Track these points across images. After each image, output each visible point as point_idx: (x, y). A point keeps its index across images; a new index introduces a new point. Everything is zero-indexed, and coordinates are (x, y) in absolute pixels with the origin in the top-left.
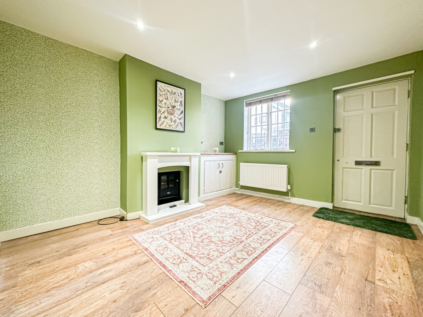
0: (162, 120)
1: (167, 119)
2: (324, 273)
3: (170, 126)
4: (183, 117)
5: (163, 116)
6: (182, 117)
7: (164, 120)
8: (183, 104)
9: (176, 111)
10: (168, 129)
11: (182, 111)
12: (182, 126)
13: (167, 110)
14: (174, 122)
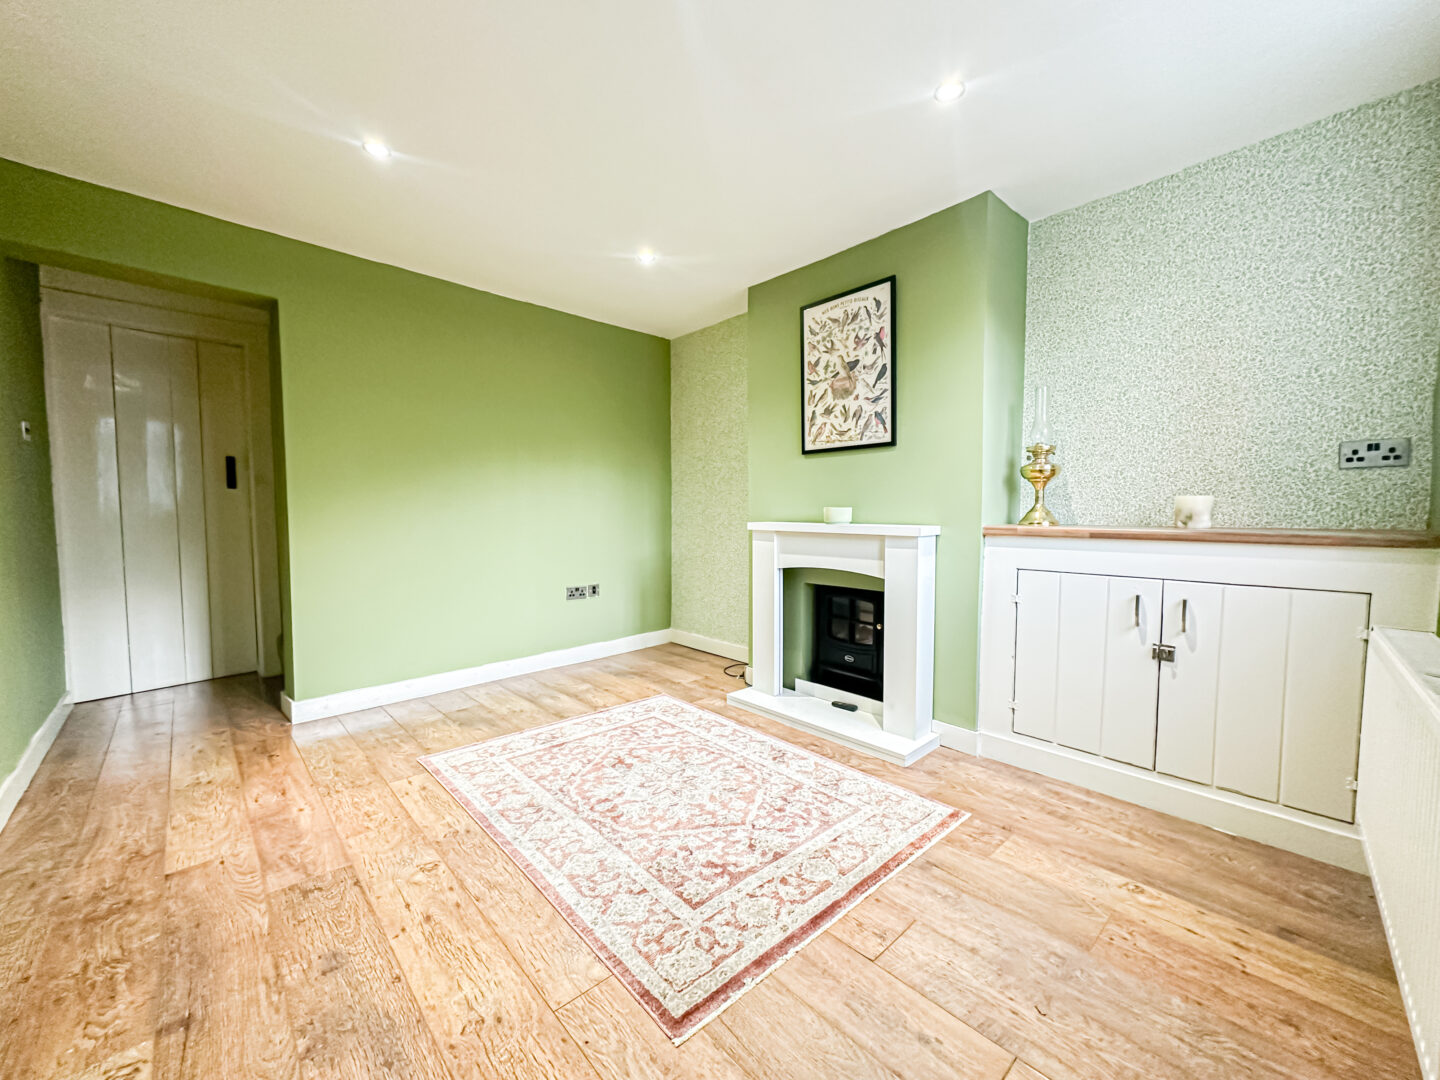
0: (819, 420)
1: (832, 415)
2: (321, 927)
3: (842, 433)
4: (888, 386)
5: (820, 410)
6: (885, 390)
7: (825, 420)
8: (887, 340)
9: (860, 378)
10: (838, 445)
11: (884, 366)
12: (884, 423)
13: (832, 387)
14: (855, 419)
